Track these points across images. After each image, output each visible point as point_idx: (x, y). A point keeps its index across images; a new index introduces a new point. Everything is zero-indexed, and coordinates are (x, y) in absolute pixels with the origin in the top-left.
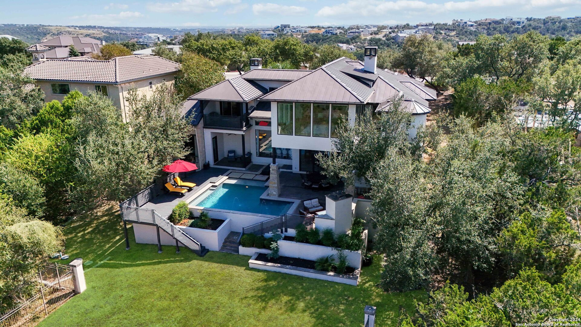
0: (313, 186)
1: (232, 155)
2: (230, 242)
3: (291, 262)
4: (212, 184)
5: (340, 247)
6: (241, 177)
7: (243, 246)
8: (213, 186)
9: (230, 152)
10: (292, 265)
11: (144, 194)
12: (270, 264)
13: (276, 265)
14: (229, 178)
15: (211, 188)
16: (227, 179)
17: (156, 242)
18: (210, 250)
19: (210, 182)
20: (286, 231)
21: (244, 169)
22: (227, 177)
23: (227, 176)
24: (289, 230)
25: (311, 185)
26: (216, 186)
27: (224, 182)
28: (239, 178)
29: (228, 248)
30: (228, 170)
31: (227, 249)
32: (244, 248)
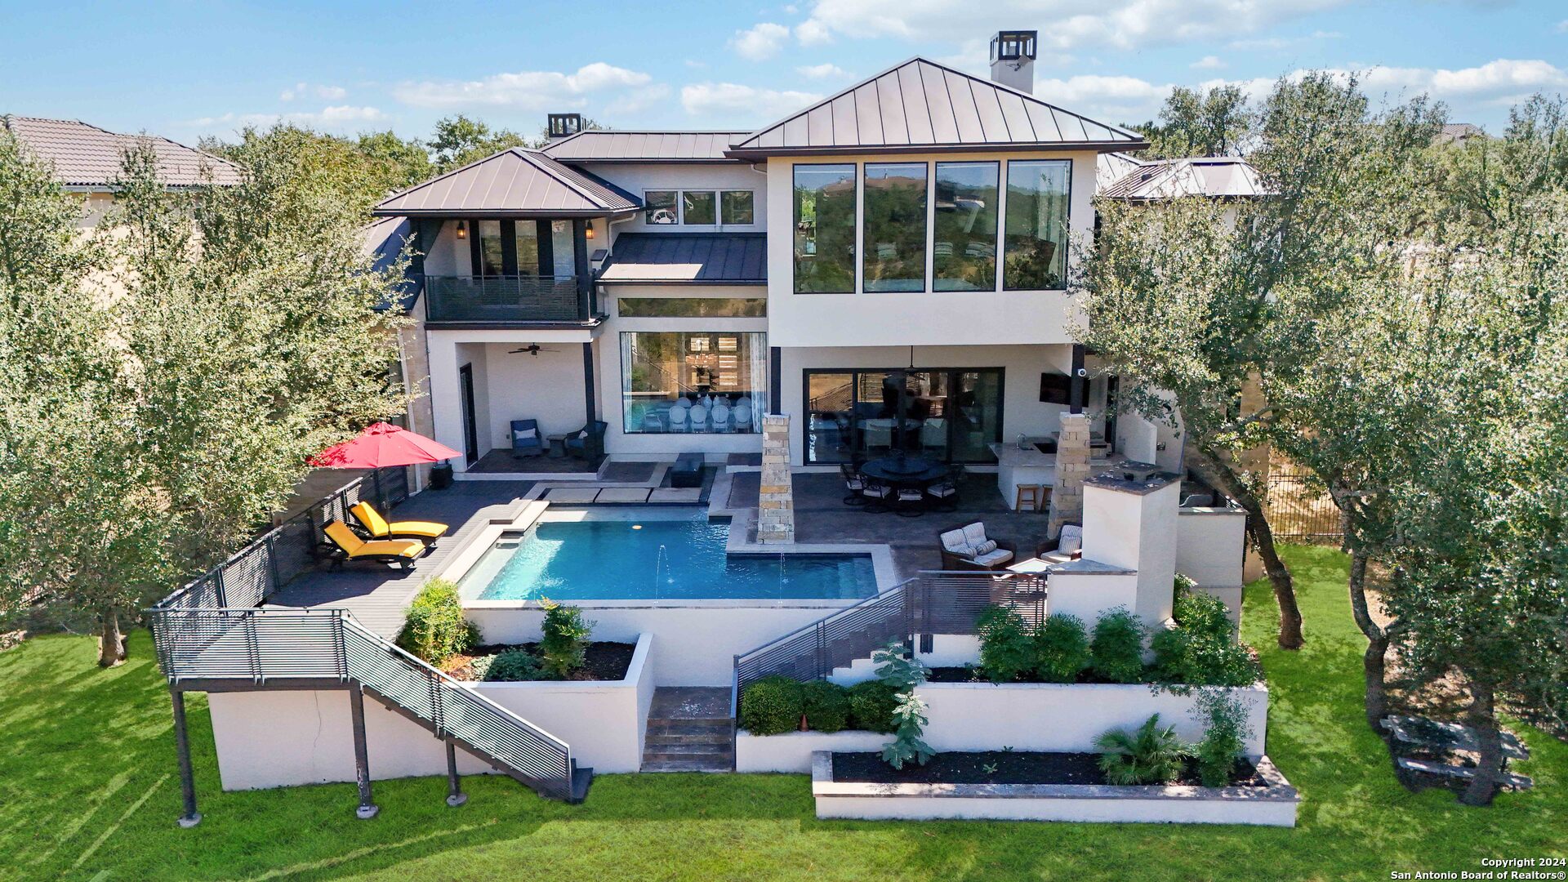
0: (903, 497)
1: (529, 434)
2: (674, 727)
3: (991, 770)
4: (501, 528)
5: (1179, 678)
6: (600, 499)
7: (757, 733)
8: (505, 534)
9: (515, 425)
10: (998, 778)
11: (248, 570)
12: (906, 788)
13: (936, 788)
14: (552, 506)
15: (502, 541)
16: (547, 509)
17: (348, 771)
18: (597, 770)
19: (492, 522)
20: (927, 647)
21: (592, 476)
22: (545, 503)
23: (541, 498)
24: (939, 640)
25: (893, 496)
26: (518, 534)
27: (541, 520)
28: (593, 504)
29: (678, 751)
30: (531, 484)
31: (671, 757)
32: (762, 738)
